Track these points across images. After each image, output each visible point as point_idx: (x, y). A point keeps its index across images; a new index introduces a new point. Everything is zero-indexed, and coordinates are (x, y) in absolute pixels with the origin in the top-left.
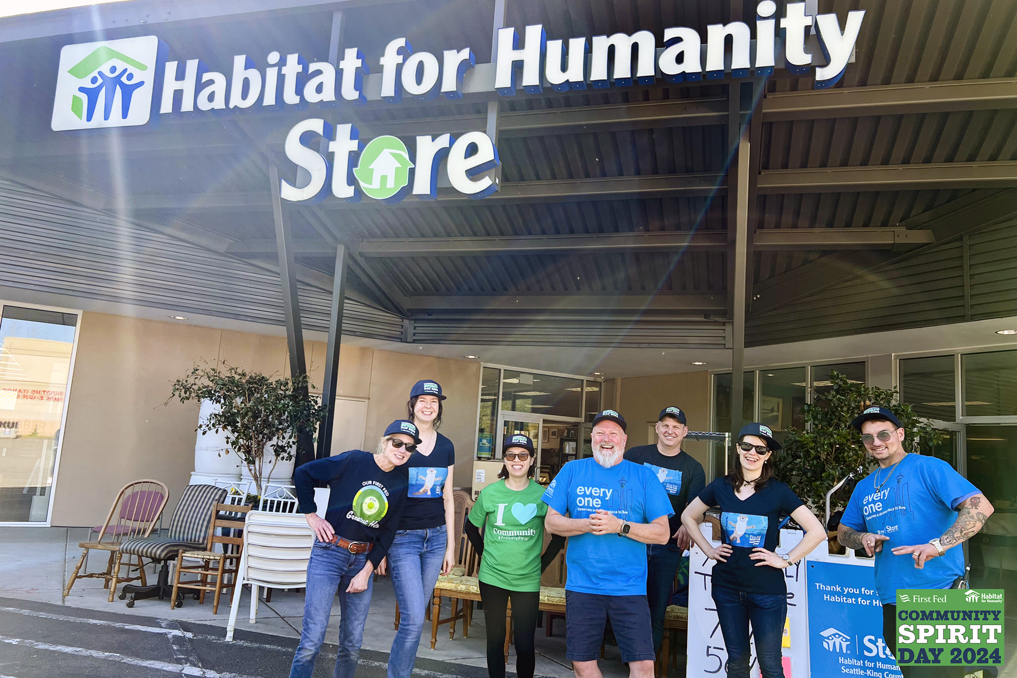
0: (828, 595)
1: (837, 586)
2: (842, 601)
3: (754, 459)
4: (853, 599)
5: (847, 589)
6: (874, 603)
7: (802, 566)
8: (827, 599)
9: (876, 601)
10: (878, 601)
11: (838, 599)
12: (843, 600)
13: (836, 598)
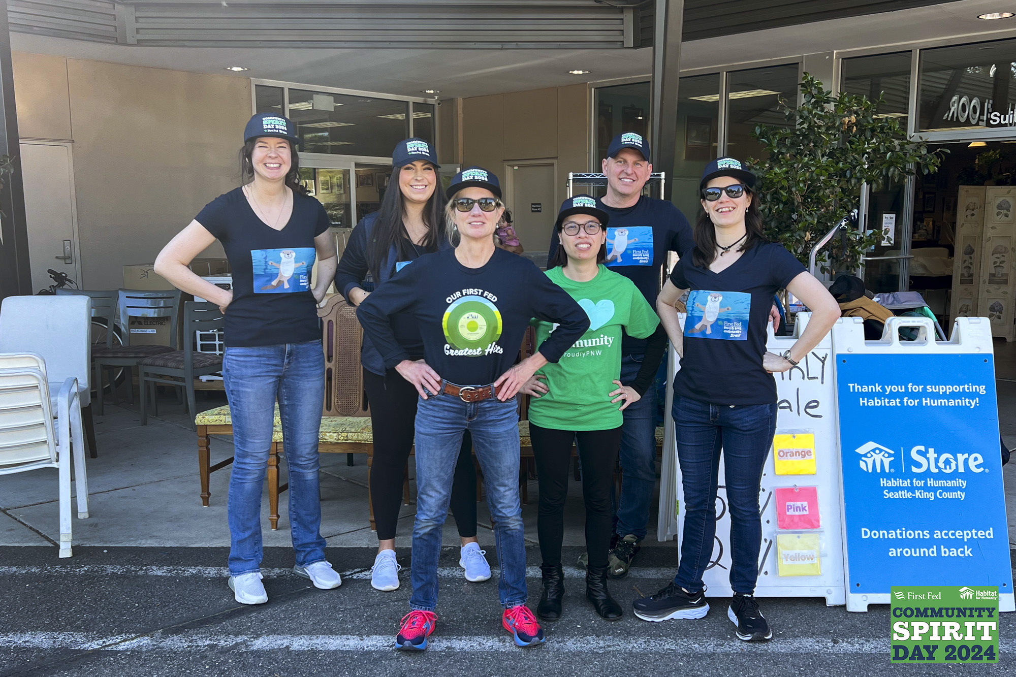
0: (866, 399)
1: (877, 384)
2: (883, 405)
3: (729, 207)
4: (898, 400)
5: (890, 387)
6: (924, 402)
7: (828, 362)
8: (864, 403)
9: (926, 400)
10: (928, 399)
11: (878, 403)
12: (885, 402)
13: (876, 401)
